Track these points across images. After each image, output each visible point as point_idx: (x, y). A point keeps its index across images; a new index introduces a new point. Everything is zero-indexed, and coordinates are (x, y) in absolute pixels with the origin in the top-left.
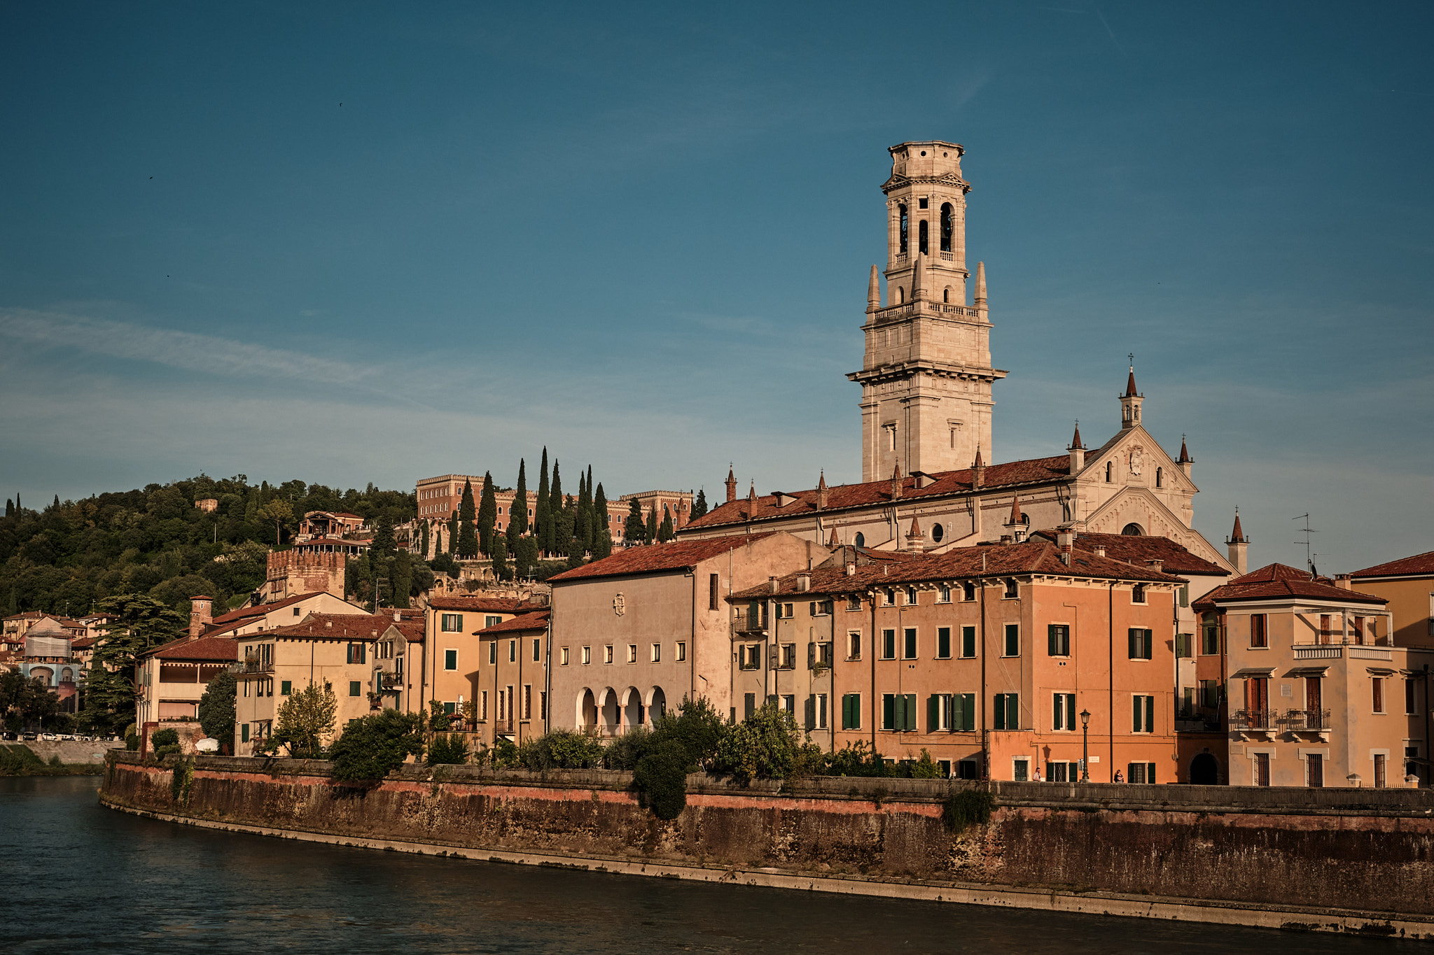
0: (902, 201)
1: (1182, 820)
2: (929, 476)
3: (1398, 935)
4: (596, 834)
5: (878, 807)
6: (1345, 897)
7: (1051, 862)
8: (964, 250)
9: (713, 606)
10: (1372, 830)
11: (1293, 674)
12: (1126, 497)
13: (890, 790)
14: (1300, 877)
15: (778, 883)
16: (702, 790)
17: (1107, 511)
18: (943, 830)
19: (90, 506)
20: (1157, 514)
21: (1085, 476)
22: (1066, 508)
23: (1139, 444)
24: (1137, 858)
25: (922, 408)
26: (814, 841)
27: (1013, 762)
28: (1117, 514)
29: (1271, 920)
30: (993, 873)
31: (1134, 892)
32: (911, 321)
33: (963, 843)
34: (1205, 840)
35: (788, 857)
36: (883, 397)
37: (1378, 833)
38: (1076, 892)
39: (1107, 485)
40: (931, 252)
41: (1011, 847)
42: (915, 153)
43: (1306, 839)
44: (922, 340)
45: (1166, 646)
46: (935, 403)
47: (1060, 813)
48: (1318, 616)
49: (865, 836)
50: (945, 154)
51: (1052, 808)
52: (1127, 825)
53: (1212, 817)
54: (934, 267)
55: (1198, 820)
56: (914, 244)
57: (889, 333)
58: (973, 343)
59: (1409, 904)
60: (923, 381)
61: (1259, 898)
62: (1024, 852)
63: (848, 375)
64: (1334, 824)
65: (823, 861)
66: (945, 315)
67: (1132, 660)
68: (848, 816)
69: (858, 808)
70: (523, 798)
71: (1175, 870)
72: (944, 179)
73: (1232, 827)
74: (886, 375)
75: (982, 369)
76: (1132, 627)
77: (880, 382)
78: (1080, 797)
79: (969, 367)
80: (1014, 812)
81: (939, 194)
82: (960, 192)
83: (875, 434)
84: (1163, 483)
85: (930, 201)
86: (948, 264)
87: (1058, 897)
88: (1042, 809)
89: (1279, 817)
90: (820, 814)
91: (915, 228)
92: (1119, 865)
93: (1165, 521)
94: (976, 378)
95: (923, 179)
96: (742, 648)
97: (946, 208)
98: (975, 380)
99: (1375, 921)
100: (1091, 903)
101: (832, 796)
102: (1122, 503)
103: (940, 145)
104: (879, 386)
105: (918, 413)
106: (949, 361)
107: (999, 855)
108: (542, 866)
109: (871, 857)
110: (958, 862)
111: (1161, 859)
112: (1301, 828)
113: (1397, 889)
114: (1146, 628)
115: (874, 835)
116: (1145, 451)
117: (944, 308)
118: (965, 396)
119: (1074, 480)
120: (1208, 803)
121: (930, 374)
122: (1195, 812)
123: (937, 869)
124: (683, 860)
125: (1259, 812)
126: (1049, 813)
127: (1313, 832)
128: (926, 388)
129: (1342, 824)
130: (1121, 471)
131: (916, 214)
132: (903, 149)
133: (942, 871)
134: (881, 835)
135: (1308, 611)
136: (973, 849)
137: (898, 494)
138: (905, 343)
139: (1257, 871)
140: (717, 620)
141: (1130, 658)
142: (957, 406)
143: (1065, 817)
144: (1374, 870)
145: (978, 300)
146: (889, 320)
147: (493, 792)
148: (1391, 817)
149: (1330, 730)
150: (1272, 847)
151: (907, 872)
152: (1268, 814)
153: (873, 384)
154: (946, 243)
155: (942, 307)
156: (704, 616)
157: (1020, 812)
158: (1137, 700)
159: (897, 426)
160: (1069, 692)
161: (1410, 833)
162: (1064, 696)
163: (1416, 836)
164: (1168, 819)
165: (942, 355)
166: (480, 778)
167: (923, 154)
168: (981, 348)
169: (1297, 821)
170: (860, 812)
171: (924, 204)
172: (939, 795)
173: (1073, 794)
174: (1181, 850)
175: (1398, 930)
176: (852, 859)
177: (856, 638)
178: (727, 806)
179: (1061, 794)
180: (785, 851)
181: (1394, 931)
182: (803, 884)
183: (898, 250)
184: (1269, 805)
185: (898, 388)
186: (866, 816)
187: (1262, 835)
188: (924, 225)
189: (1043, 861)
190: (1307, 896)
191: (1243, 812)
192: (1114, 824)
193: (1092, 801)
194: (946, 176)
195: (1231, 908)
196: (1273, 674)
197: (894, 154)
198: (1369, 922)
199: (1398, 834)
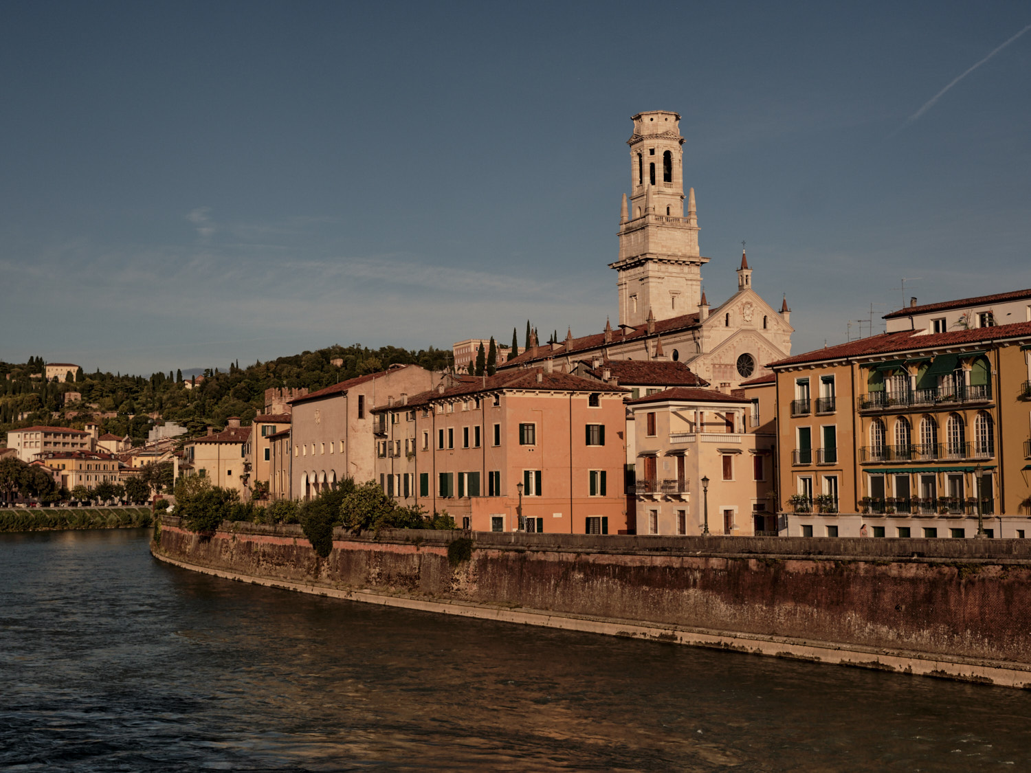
0: (639, 151)
1: (568, 559)
2: (632, 328)
3: (678, 642)
4: (295, 566)
5: (418, 550)
6: (652, 614)
7: (500, 587)
8: (681, 181)
9: (361, 415)
10: (668, 566)
11: (669, 454)
12: (741, 336)
13: (424, 538)
14: (628, 599)
15: (372, 599)
16: (340, 538)
17: (726, 346)
18: (448, 565)
19: (271, 365)
20: (764, 346)
21: (710, 323)
22: (698, 345)
23: (750, 300)
24: (544, 584)
25: (651, 284)
26: (388, 572)
27: (491, 518)
28: (734, 347)
29: (611, 629)
30: (472, 594)
31: (542, 609)
32: (643, 228)
33: (458, 574)
34: (580, 572)
35: (376, 582)
36: (630, 278)
37: (671, 568)
38: (511, 608)
39: (727, 329)
40: (657, 182)
41: (481, 576)
42: (646, 119)
43: (632, 572)
44: (650, 240)
45: (618, 435)
46: (660, 280)
47: (506, 553)
48: (692, 412)
49: (412, 569)
50: (666, 119)
51: (502, 550)
52: (540, 562)
53: (584, 557)
54: (659, 193)
55: (576, 559)
56: (647, 179)
57: (632, 236)
58: (687, 241)
59: (686, 619)
60: (650, 266)
61: (606, 614)
62: (488, 580)
63: (609, 265)
64: (648, 561)
65: (392, 585)
66: (667, 223)
67: (588, 446)
68: (404, 555)
69: (409, 550)
70: (267, 543)
71: (562, 593)
72: (665, 135)
73: (594, 564)
74: (630, 264)
75: (692, 257)
76: (588, 424)
77: (628, 268)
78: (516, 543)
79: (684, 256)
80: (483, 553)
81: (661, 146)
82: (676, 143)
83: (626, 302)
84: (768, 325)
85: (656, 150)
86: (669, 191)
87: (502, 611)
88: (497, 551)
89: (618, 556)
90: (391, 554)
91: (647, 168)
92: (535, 590)
93: (770, 351)
94: (689, 263)
95: (651, 136)
96: (379, 443)
97: (667, 155)
98: (688, 265)
99: (667, 631)
100: (518, 616)
101: (397, 542)
102: (738, 340)
103: (662, 113)
104: (627, 271)
105: (649, 287)
106: (670, 253)
107: (475, 582)
108: (273, 587)
109: (414, 583)
110: (455, 587)
111: (556, 585)
112: (630, 564)
113: (680, 608)
114: (600, 424)
115: (416, 568)
116: (754, 305)
117: (667, 218)
118: (682, 275)
119: (701, 326)
120: (581, 547)
121: (656, 262)
122: (575, 553)
123: (445, 591)
124: (330, 584)
125: (608, 553)
126: (501, 553)
127: (637, 567)
128: (653, 271)
129: (652, 561)
130: (735, 320)
131: (647, 159)
132: (639, 117)
133: (448, 593)
134: (419, 568)
135: (682, 409)
136: (462, 578)
137: (609, 340)
138: (641, 242)
139: (606, 594)
140: (364, 426)
141: (587, 445)
142: (676, 282)
143: (508, 556)
144: (668, 594)
145: (690, 213)
146: (632, 228)
147: (256, 539)
148: (679, 556)
149: (689, 493)
150: (614, 577)
151: (431, 593)
152: (613, 554)
153: (624, 270)
154: (668, 177)
155: (664, 218)
156: (355, 423)
157: (486, 553)
158: (593, 474)
159: (637, 296)
160: (536, 470)
161: (689, 568)
162: (533, 473)
163: (691, 570)
164: (561, 557)
165: (665, 249)
166: (251, 530)
167: (652, 120)
168: (692, 244)
169: (628, 558)
170: (410, 553)
171: (652, 152)
172: (447, 541)
173: (513, 541)
174: (567, 580)
175: (679, 638)
176: (405, 584)
177: (426, 434)
178: (350, 549)
179: (507, 540)
180: (375, 579)
181: (676, 639)
182: (382, 600)
183: (638, 183)
184: (614, 548)
185: (638, 272)
186: (413, 555)
187: (609, 568)
188: (652, 166)
189: (497, 586)
190: (632, 612)
191: (599, 553)
192: (533, 561)
193: (523, 545)
194: (667, 133)
195: (590, 620)
196: (658, 455)
197: (635, 121)
198: (663, 632)
199: (683, 569)
